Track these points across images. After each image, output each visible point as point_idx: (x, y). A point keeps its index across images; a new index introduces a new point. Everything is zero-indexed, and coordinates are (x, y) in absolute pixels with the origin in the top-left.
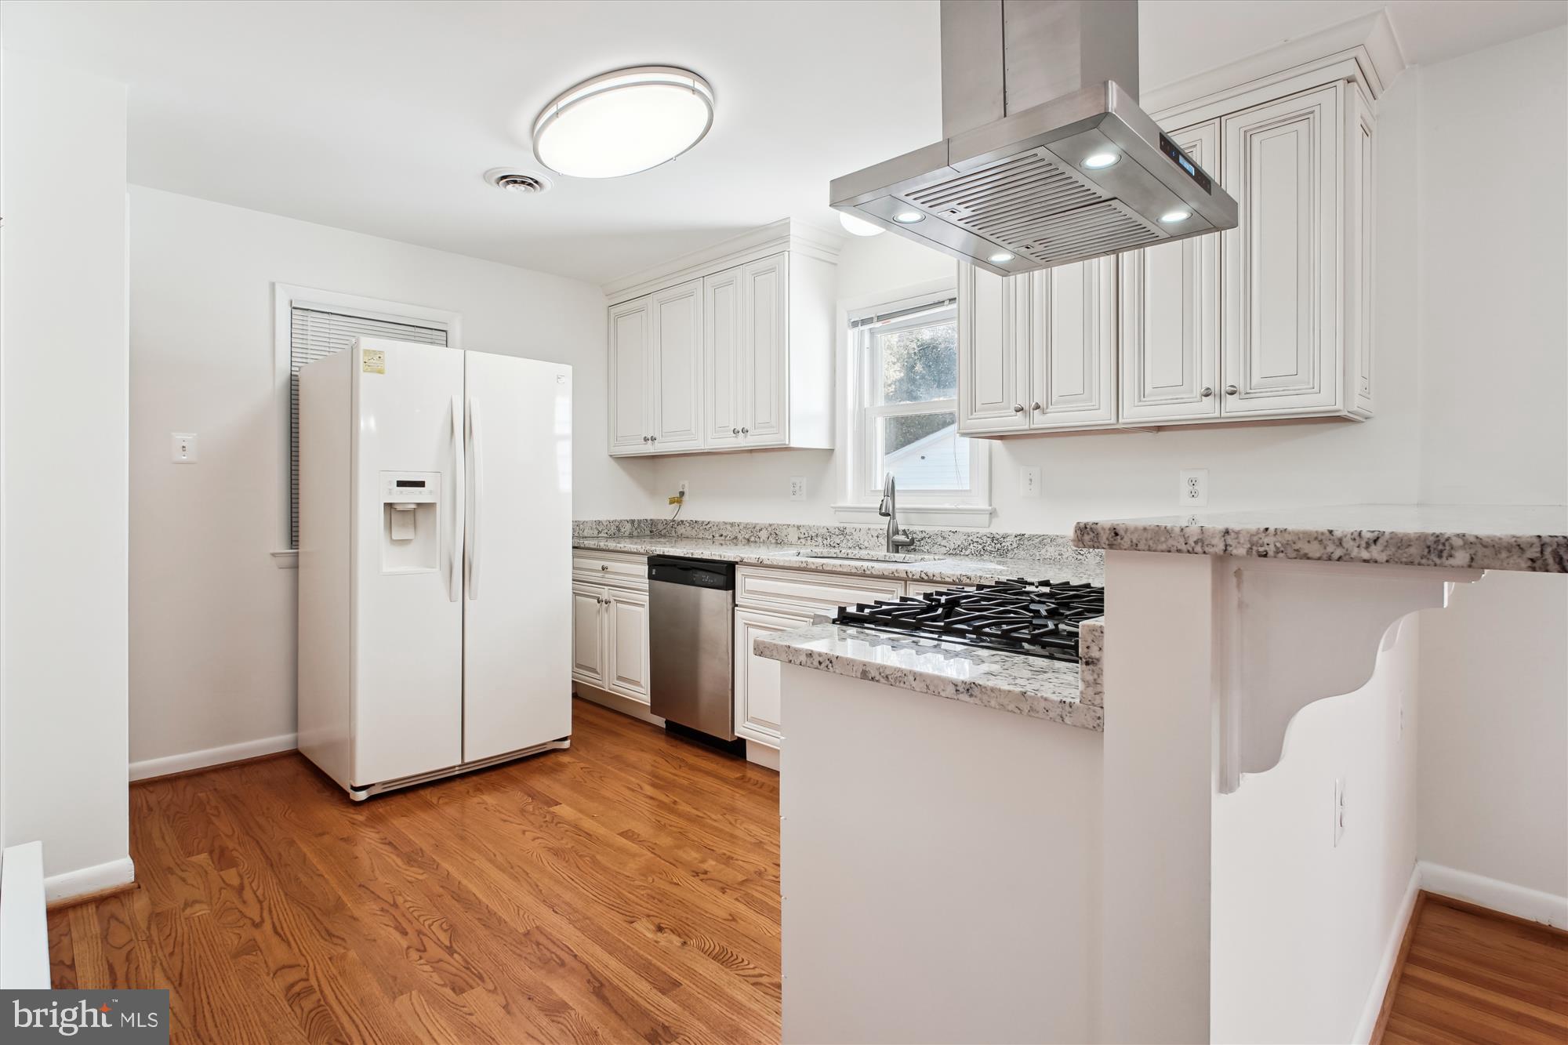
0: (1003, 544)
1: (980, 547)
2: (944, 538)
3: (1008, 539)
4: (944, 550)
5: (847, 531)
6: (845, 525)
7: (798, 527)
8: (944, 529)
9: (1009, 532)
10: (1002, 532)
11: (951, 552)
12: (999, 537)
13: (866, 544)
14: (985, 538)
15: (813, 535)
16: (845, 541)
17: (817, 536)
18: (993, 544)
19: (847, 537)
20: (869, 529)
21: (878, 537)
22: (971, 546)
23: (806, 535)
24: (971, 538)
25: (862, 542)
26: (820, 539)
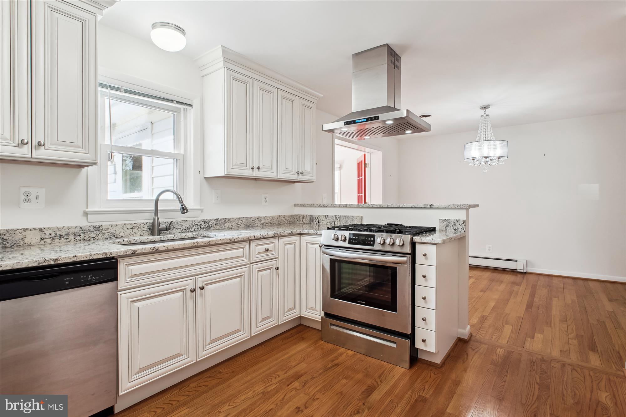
0: (210, 224)
1: (199, 226)
2: (180, 224)
3: (212, 222)
4: (179, 231)
5: (104, 228)
6: (101, 224)
7: (41, 230)
8: (178, 219)
9: (212, 218)
10: (209, 218)
11: (183, 231)
12: (207, 221)
13: (122, 234)
14: (201, 222)
15: (63, 234)
16: (100, 235)
17: (68, 234)
18: (205, 225)
19: (104, 232)
20: (125, 224)
21: (132, 228)
22: (194, 227)
23: (53, 235)
24: (194, 223)
25: (118, 233)
26: (71, 237)
